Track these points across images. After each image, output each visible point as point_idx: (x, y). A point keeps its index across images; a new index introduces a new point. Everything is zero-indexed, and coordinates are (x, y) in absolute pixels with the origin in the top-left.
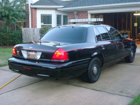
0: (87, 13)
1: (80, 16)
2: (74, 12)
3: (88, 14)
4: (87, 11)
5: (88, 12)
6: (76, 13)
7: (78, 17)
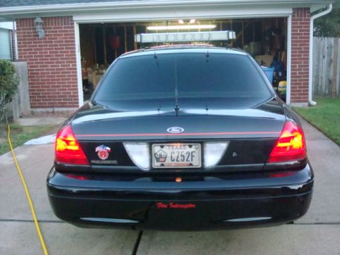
0: (72, 20)
1: (51, 28)
2: (35, 18)
3: (72, 24)
4: (72, 17)
5: (75, 18)
6: (39, 20)
7: (46, 32)
